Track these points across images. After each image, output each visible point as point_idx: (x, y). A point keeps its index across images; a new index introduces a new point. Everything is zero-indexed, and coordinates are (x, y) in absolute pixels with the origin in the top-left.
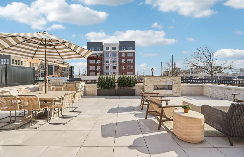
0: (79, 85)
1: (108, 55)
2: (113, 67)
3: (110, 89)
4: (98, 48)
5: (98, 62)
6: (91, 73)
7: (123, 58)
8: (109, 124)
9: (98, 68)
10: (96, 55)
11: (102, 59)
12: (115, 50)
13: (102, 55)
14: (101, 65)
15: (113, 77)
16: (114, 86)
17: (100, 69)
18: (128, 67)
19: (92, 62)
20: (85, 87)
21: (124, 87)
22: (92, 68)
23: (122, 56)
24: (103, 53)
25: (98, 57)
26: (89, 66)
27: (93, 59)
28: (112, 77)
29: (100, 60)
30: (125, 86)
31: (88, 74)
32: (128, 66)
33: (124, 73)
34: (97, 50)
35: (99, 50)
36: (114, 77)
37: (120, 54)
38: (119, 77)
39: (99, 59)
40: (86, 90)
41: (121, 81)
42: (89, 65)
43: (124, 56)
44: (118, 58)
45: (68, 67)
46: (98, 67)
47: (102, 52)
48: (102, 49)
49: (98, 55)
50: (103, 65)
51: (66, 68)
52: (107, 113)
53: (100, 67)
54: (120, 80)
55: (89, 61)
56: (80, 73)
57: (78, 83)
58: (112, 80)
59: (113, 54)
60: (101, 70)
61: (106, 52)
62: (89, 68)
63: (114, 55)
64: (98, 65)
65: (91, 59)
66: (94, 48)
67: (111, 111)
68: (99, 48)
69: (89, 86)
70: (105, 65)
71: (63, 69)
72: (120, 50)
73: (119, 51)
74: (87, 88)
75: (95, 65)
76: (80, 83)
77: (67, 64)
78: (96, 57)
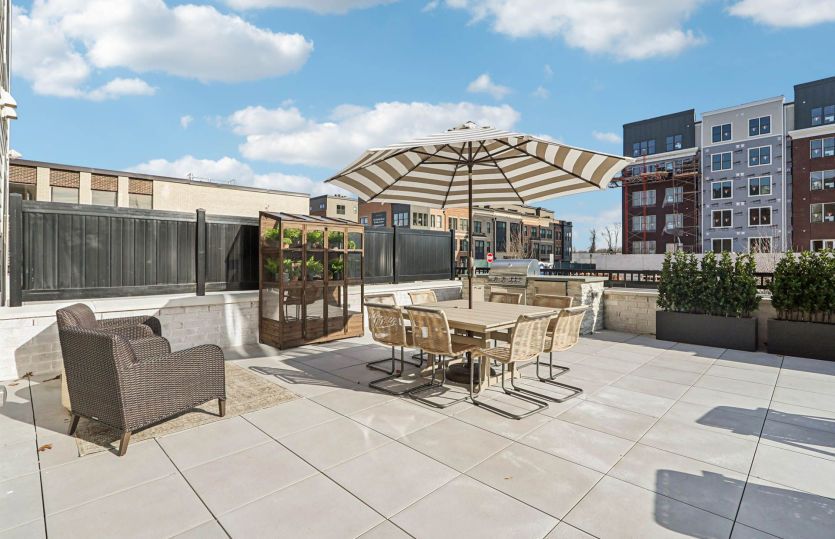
0: (581, 288)
1: (722, 161)
2: (754, 212)
3: (723, 315)
4: (669, 140)
5: (673, 196)
6: (637, 245)
8: (700, 474)
9: (673, 222)
10: (663, 169)
11: (691, 185)
13: (692, 164)
14: (689, 208)
15: (746, 260)
16: (752, 303)
17: (680, 224)
19: (646, 198)
20: (605, 297)
21: (813, 310)
22: (643, 223)
24: (697, 159)
25: (670, 175)
26: (630, 217)
27: (650, 187)
28: (734, 261)
29: (680, 189)
30: (822, 309)
31: (627, 249)
33: (824, 241)
35: (679, 146)
36: (751, 259)
38: (784, 261)
39: (678, 183)
40: (609, 310)
41: (795, 283)
42: (629, 211)
44: (784, 168)
45: (550, 224)
46: (669, 217)
47: (690, 152)
48: (689, 142)
49: (670, 167)
50: (698, 207)
51: (544, 229)
52: (699, 421)
53: (680, 217)
54: (787, 274)
55: (630, 198)
56: (594, 244)
57: (577, 283)
58: (738, 272)
59: (754, 153)
60: (685, 230)
61: (712, 149)
62: (631, 222)
63: (759, 156)
64: (670, 209)
65: (640, 188)
66: (652, 143)
67: (718, 417)
69: (621, 297)
70: (708, 206)
71: (534, 234)
72: (797, 127)
73: (790, 133)
74: (612, 303)
75: (660, 211)
76: (583, 281)
77: (548, 214)
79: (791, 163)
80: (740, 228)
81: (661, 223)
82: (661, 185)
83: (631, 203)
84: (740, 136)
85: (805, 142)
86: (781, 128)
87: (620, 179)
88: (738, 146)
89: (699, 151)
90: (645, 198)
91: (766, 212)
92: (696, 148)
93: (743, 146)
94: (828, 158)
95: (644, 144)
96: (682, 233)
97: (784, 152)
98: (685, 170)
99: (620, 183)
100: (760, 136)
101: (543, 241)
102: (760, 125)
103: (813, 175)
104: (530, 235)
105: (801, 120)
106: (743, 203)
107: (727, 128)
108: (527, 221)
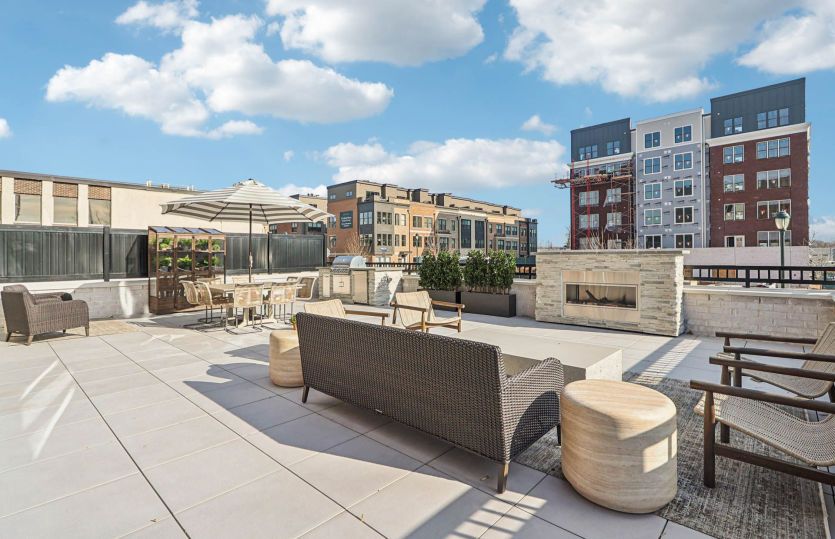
1: (653, 166)
2: (679, 212)
4: (609, 145)
7: (734, 168)
10: (604, 172)
12: (689, 139)
18: (764, 208)
23: (727, 159)
29: (619, 190)
32: (759, 204)
33: (736, 237)
34: (609, 152)
35: (617, 151)
37: (714, 154)
43: (740, 159)
47: (627, 157)
48: (626, 147)
59: (678, 158)
61: (645, 155)
63: (683, 161)
68: (617, 143)
72: (713, 136)
73: (708, 141)
78: (603, 179)
79: (709, 167)
80: (668, 226)
81: (603, 221)
82: (602, 187)
83: (577, 202)
84: (668, 143)
85: (719, 149)
86: (701, 137)
87: (567, 181)
88: (665, 152)
89: (634, 156)
90: (588, 199)
91: (689, 211)
92: (632, 154)
93: (670, 152)
94: (737, 163)
95: (588, 149)
96: (620, 230)
97: (703, 157)
98: (623, 172)
99: (568, 184)
100: (683, 144)
101: (508, 238)
102: (683, 134)
103: (726, 179)
104: (494, 232)
105: (717, 130)
106: (670, 204)
107: (657, 135)
108: (492, 219)
